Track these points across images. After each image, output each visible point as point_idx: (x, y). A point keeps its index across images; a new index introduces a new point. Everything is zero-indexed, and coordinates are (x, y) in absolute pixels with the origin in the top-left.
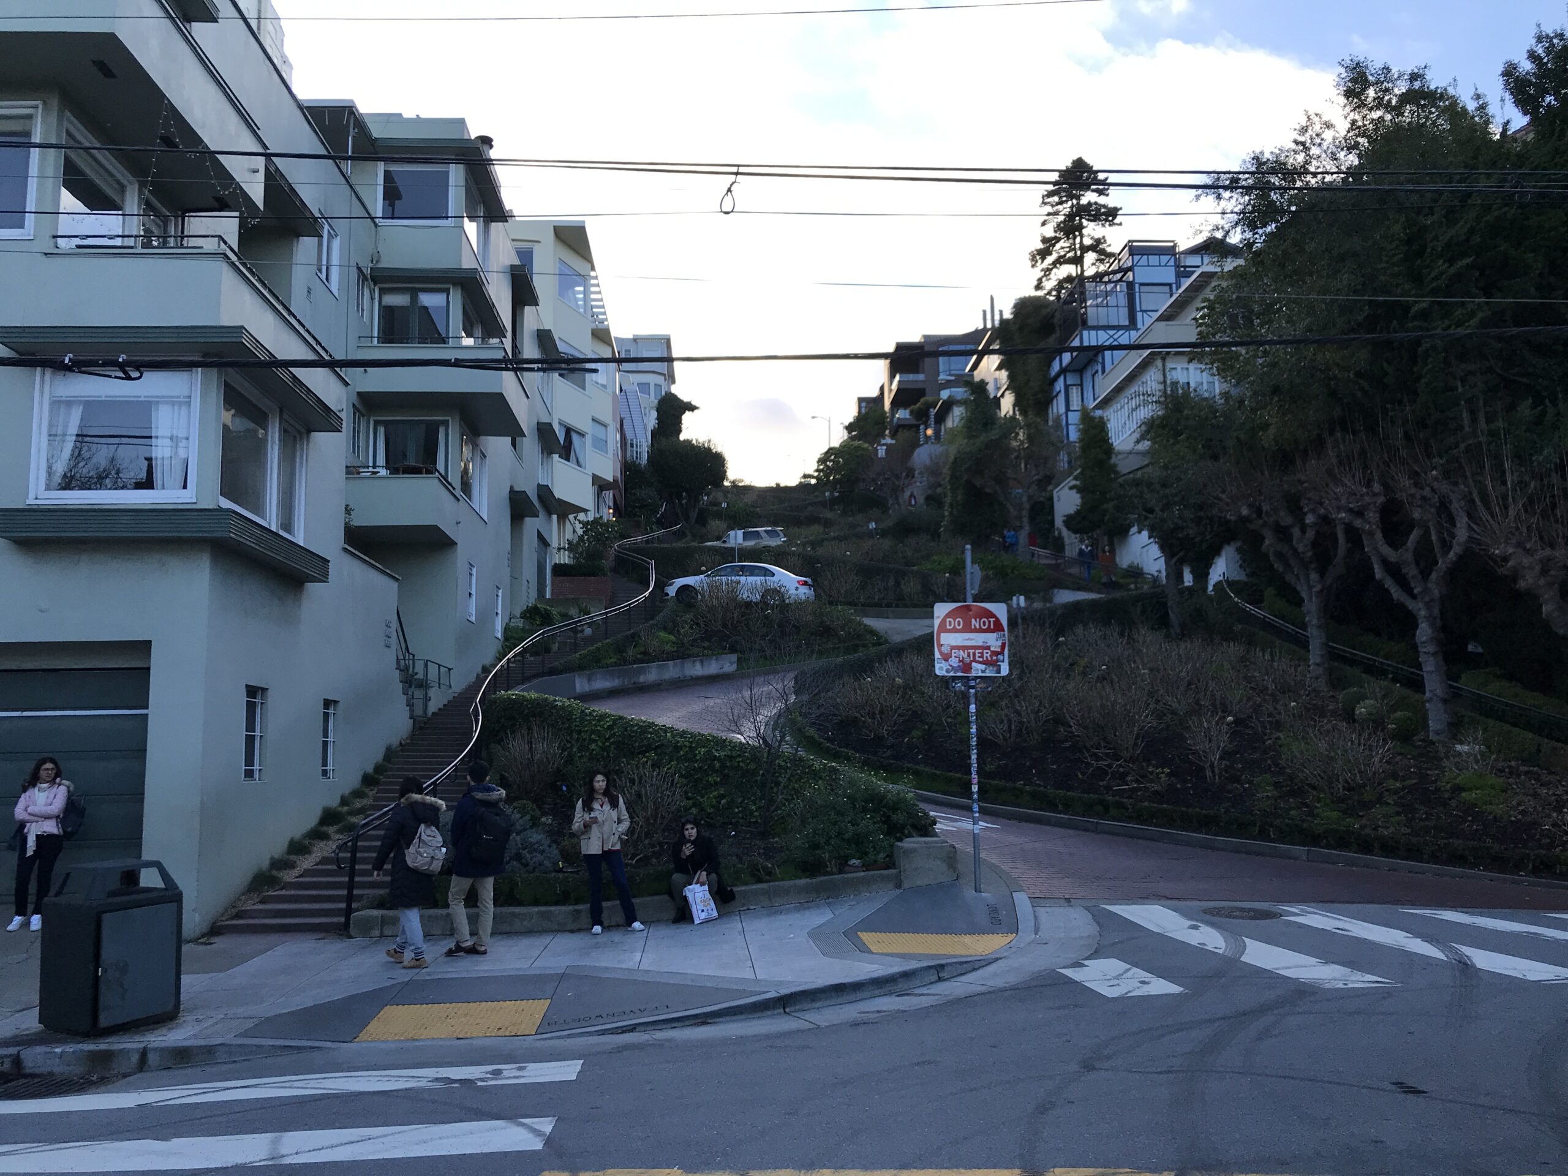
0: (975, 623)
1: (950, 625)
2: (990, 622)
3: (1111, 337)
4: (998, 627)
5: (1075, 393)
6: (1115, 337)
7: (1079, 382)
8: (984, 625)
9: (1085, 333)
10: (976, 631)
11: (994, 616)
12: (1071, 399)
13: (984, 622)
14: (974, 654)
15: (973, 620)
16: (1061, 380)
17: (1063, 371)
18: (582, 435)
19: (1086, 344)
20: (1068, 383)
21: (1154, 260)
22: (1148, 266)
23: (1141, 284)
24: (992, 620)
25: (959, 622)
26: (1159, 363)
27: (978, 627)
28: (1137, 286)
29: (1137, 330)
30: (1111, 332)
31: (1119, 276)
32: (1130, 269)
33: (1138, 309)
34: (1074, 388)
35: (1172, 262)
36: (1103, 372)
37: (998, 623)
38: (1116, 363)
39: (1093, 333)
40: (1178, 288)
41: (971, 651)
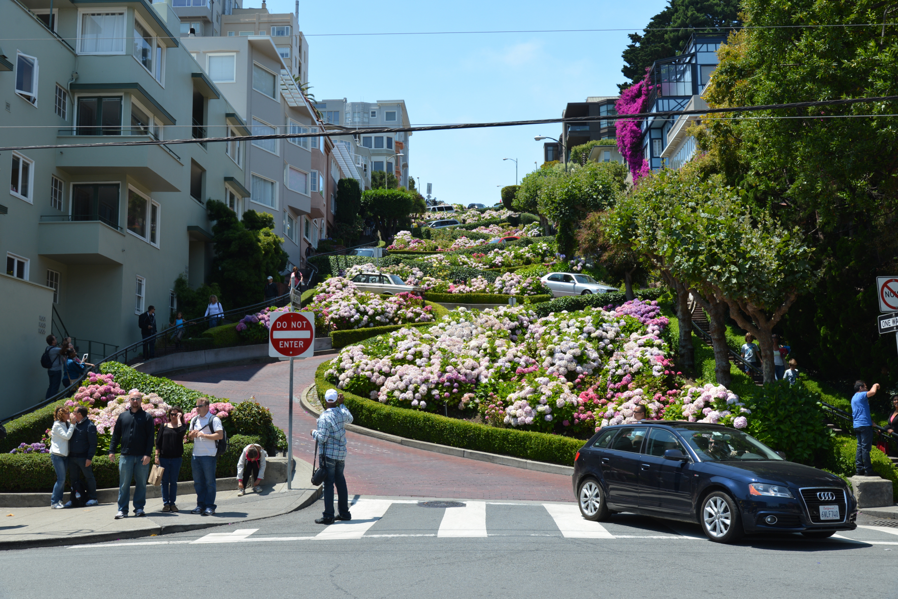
0: (293, 324)
1: (279, 326)
2: (303, 324)
3: (679, 104)
4: (308, 327)
5: (657, 144)
6: (682, 104)
7: (660, 137)
8: (299, 325)
10: (294, 329)
11: (305, 319)
12: (654, 149)
13: (299, 324)
14: (293, 344)
15: (292, 323)
16: (648, 135)
17: (649, 129)
19: (661, 109)
20: (652, 137)
21: (711, 47)
22: (707, 52)
23: (702, 65)
24: (305, 322)
25: (285, 324)
27: (295, 327)
28: (699, 67)
30: (679, 101)
31: (687, 60)
32: (694, 55)
33: (699, 83)
34: (657, 141)
37: (308, 324)
39: (666, 101)
41: (291, 342)
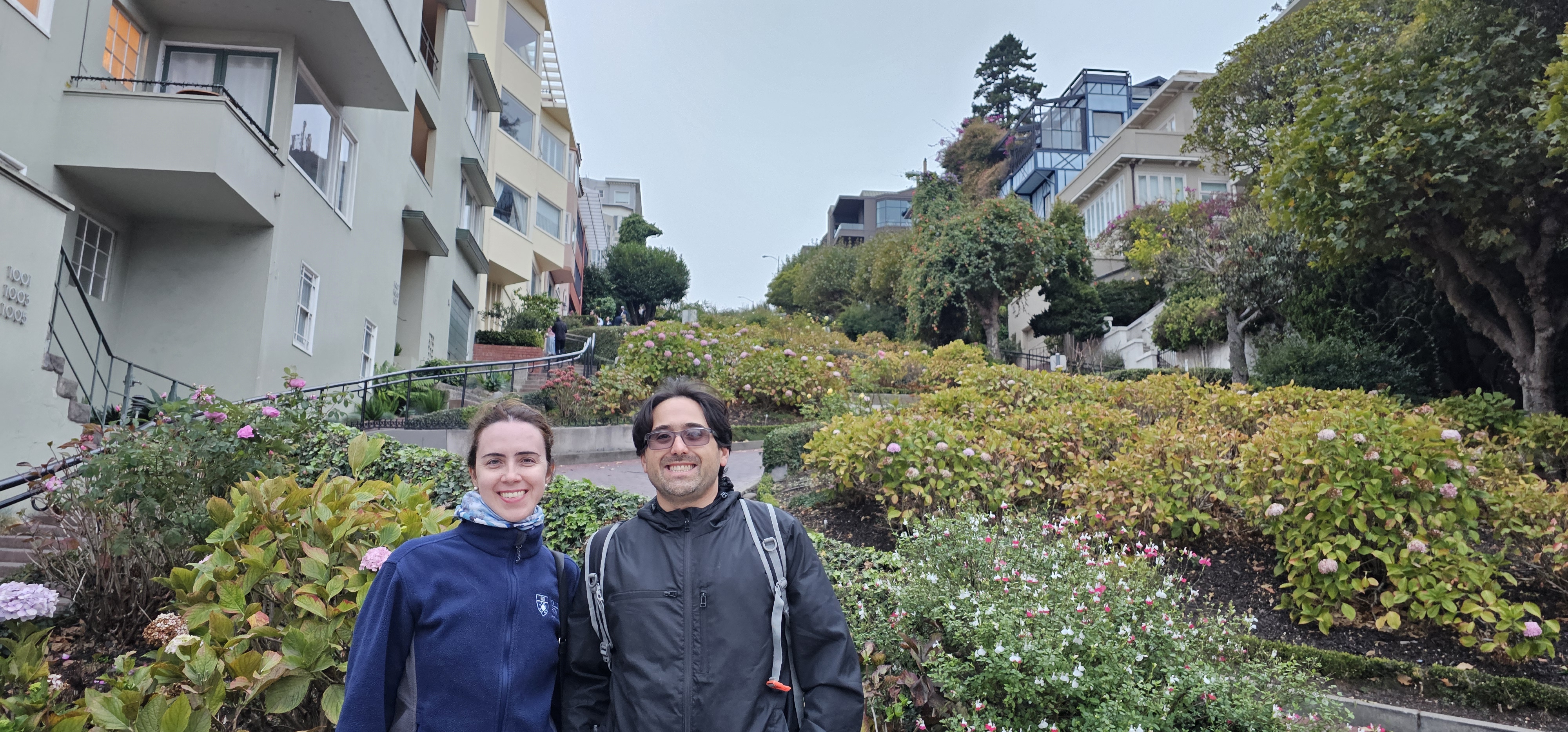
3: (1065, 159)
6: (1068, 160)
9: (1040, 155)
18: (525, 198)
19: (1040, 165)
21: (1107, 88)
22: (1101, 94)
23: (1094, 111)
26: (1128, 170)
28: (1090, 113)
29: (1090, 154)
30: (1065, 155)
31: (1072, 103)
32: (1083, 97)
33: (1091, 134)
35: (1124, 92)
36: (1056, 192)
38: (1068, 184)
39: (1047, 155)
40: (1130, 115)
